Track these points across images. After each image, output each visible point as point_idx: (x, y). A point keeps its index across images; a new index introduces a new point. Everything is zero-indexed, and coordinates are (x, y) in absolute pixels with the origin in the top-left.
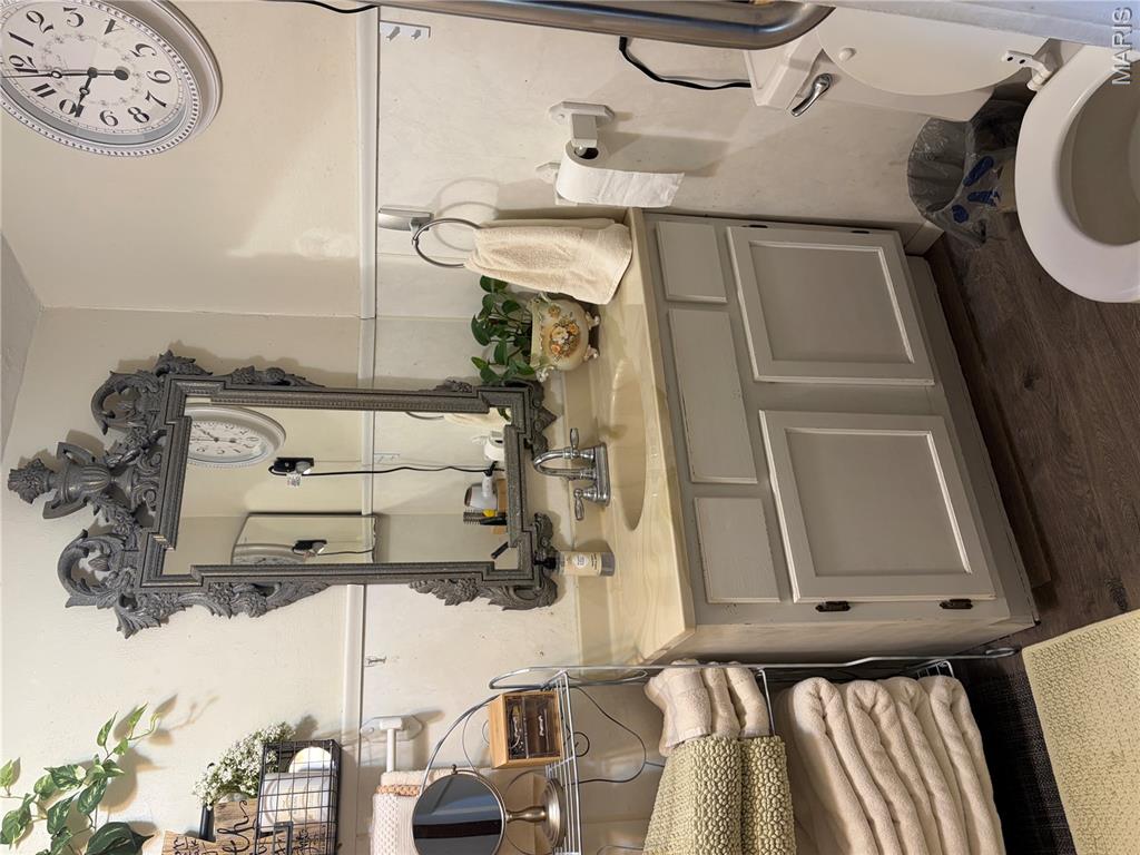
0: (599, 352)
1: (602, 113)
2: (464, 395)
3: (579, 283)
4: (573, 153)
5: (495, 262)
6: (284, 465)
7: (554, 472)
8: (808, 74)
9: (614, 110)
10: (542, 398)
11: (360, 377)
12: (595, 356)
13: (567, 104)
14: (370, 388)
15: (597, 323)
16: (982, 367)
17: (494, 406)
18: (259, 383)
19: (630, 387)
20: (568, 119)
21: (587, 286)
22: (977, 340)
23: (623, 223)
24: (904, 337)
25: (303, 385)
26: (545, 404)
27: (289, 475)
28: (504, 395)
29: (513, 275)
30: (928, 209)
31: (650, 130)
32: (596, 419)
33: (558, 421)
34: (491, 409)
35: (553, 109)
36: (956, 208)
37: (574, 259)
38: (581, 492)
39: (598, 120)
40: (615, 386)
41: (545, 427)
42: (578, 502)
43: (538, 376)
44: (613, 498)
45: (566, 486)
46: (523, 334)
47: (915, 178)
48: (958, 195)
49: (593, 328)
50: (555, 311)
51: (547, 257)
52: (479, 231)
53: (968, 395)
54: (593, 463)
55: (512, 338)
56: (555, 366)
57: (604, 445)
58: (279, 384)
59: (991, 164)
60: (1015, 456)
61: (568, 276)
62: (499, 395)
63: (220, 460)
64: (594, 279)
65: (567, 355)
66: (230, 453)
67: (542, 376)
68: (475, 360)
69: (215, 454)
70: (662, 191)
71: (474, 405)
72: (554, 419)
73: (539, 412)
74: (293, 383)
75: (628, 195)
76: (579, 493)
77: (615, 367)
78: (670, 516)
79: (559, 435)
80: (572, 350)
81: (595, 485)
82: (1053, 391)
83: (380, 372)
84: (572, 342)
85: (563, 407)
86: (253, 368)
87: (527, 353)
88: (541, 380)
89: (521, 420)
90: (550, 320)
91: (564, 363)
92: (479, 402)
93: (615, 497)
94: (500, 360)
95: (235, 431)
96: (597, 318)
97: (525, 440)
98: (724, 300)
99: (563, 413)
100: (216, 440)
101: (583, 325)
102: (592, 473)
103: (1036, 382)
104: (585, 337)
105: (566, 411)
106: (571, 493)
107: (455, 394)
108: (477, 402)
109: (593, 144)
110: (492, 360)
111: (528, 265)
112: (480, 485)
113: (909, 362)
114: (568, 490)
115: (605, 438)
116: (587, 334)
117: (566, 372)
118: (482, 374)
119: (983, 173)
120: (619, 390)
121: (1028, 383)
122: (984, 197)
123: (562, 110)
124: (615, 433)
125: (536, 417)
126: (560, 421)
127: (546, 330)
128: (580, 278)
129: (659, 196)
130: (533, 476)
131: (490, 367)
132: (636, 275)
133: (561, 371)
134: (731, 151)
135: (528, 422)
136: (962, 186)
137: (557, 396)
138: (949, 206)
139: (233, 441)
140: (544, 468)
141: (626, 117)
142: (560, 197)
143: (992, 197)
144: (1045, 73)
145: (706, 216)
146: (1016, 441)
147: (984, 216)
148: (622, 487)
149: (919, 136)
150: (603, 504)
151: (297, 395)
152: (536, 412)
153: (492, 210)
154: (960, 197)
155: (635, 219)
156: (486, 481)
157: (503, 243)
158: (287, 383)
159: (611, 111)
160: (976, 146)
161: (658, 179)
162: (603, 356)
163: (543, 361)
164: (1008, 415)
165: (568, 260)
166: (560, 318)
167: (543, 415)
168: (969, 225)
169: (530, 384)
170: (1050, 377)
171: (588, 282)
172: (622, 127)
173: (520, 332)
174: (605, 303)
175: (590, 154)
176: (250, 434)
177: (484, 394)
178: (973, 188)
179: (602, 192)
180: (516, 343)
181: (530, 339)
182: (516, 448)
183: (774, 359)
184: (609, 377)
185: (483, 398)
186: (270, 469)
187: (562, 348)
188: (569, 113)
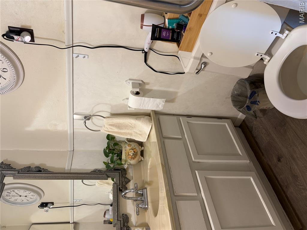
0: (144, 158)
1: (141, 82)
2: (100, 173)
3: (136, 135)
4: (132, 93)
5: (110, 128)
6: (44, 205)
7: (129, 198)
8: (199, 61)
9: (144, 81)
10: (126, 174)
11: (66, 169)
12: (143, 159)
13: (130, 79)
14: (69, 172)
15: (143, 149)
16: (263, 157)
17: (110, 177)
18: (31, 171)
19: (153, 167)
20: (131, 84)
21: (138, 135)
22: (260, 149)
23: (149, 116)
24: (238, 148)
25: (46, 171)
26: (126, 176)
27: (45, 208)
28: (113, 173)
29: (116, 132)
30: (239, 108)
31: (155, 88)
32: (143, 180)
33: (131, 181)
34: (108, 178)
35: (126, 81)
36: (248, 107)
37: (135, 127)
38: (138, 205)
39: (140, 84)
40: (149, 167)
41: (126, 184)
42: (137, 209)
43: (124, 166)
44: (149, 207)
45: (134, 204)
46: (120, 153)
47: (234, 101)
48: (247, 102)
49: (142, 150)
50: (129, 145)
51: (126, 127)
52: (105, 119)
53: (260, 167)
54: (142, 195)
55: (116, 155)
56: (130, 163)
57: (146, 188)
58: (38, 171)
59: (255, 93)
60: (280, 185)
61: (133, 133)
62: (111, 173)
63: (22, 204)
64: (141, 133)
65: (134, 159)
66: (25, 201)
67: (126, 166)
68: (104, 162)
69: (20, 202)
70: (159, 104)
71: (102, 177)
72: (130, 181)
73: (125, 178)
74: (43, 171)
75: (149, 106)
76: (138, 206)
77: (149, 161)
78: (168, 208)
79: (131, 185)
80: (135, 157)
81: (143, 202)
82: (288, 161)
83: (73, 167)
84: (135, 154)
85: (133, 177)
86: (30, 167)
87: (121, 159)
88: (125, 168)
89: (118, 181)
90: (128, 148)
91: (133, 162)
92: (105, 175)
93: (150, 206)
94: (112, 161)
95: (27, 193)
96: (143, 147)
97: (120, 188)
98: (181, 137)
99: (133, 179)
100: (20, 196)
101: (138, 149)
102: (142, 198)
103: (282, 160)
104: (139, 153)
105: (134, 178)
106: (135, 205)
107: (97, 173)
108: (104, 175)
109: (138, 90)
110: (110, 162)
111: (120, 129)
112: (109, 210)
113: (240, 155)
114: (134, 205)
115: (146, 186)
116: (140, 152)
117: (134, 165)
118: (106, 167)
119: (253, 96)
120: (150, 169)
121: (279, 160)
122: (254, 103)
123: (129, 81)
124: (149, 184)
125: (123, 180)
126: (131, 182)
127: (127, 151)
128: (137, 133)
129: (159, 106)
130: (122, 200)
131: (109, 164)
132: (153, 132)
133: (132, 165)
134: (179, 94)
135: (121, 182)
136: (248, 100)
137: (131, 173)
138: (245, 106)
139: (26, 196)
140: (125, 197)
141: (148, 84)
142: (129, 107)
143: (257, 103)
144: (269, 58)
145: (174, 115)
146: (279, 179)
147: (256, 109)
148: (152, 202)
149: (233, 89)
150: (146, 209)
151: (44, 175)
152: (123, 178)
153: (109, 114)
154: (248, 103)
155: (152, 115)
156: (110, 208)
157: (112, 122)
158: (41, 171)
159: (144, 82)
160: (250, 88)
161: (158, 101)
162: (145, 159)
163: (126, 161)
164: (275, 172)
165: (132, 127)
166: (131, 147)
167: (126, 180)
168: (251, 112)
169: (122, 169)
170: (286, 158)
171: (139, 134)
172: (147, 87)
173: (119, 153)
174: (145, 141)
175: (137, 93)
176: (32, 194)
177: (106, 173)
178: (251, 100)
179: (142, 104)
180: (117, 156)
181: (122, 155)
182: (116, 191)
183: (198, 154)
184: (147, 164)
185: (106, 174)
186: (39, 207)
187: (132, 157)
188: (131, 82)
